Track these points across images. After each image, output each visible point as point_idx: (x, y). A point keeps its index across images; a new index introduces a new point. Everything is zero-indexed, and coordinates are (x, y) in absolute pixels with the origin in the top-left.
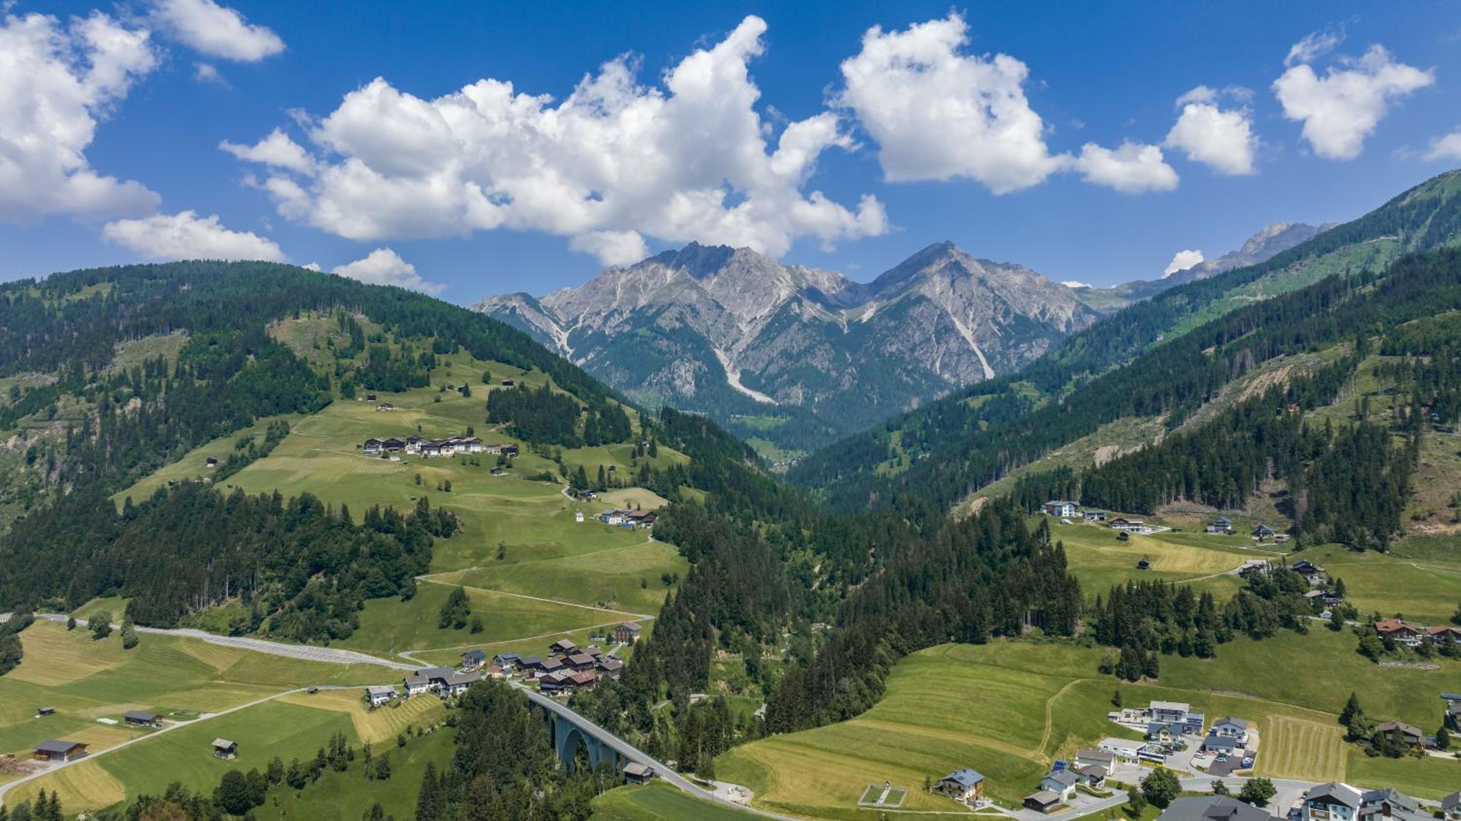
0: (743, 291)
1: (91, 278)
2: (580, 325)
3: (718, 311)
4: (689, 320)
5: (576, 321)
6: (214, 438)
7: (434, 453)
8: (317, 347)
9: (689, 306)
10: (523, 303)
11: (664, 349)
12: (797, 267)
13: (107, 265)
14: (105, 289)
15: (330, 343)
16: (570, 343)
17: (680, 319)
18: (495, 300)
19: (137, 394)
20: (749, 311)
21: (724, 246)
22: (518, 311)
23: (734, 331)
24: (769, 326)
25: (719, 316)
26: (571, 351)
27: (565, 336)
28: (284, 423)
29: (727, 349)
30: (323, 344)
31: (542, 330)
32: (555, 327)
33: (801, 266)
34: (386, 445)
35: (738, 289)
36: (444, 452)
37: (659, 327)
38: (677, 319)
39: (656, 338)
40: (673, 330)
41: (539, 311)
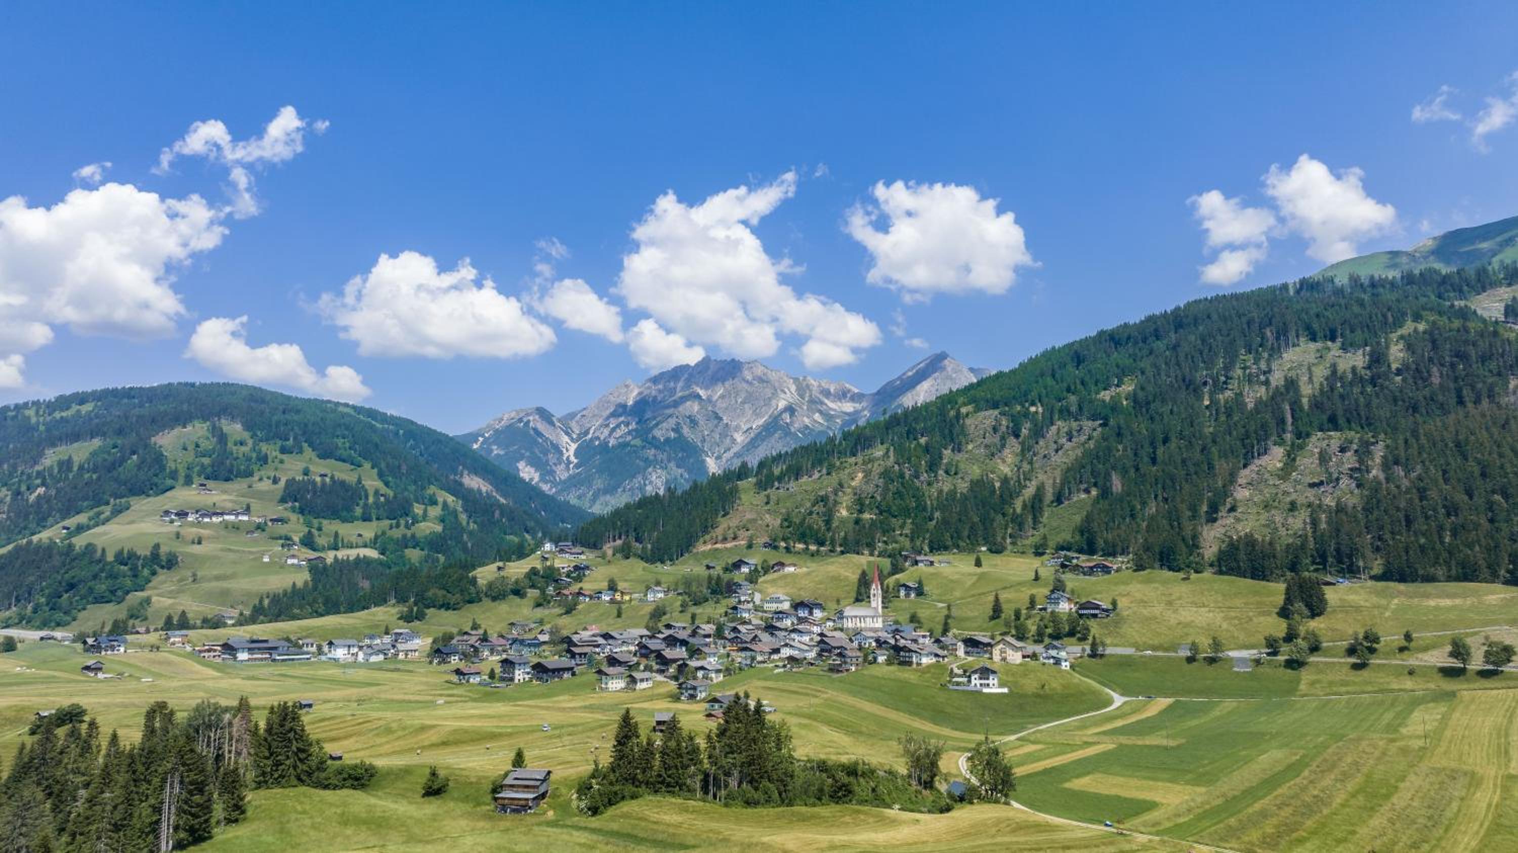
0: (743, 403)
1: (81, 398)
2: (590, 436)
3: (716, 422)
4: (686, 431)
5: (587, 433)
6: (78, 513)
7: (207, 520)
8: (185, 449)
9: (689, 417)
10: (537, 417)
11: (651, 458)
12: (804, 379)
13: (99, 387)
14: (88, 407)
15: (197, 446)
16: (576, 455)
17: (677, 430)
18: (513, 414)
19: (43, 484)
20: (748, 421)
21: (733, 360)
22: (531, 424)
23: (728, 440)
24: (758, 436)
25: (716, 426)
26: (576, 461)
27: (573, 447)
28: (128, 502)
29: (718, 458)
30: (191, 447)
31: (552, 443)
32: (566, 439)
33: (809, 378)
34: (177, 514)
35: (740, 400)
36: (214, 519)
37: (654, 437)
38: (673, 430)
39: (644, 447)
40: (668, 440)
41: (552, 423)
